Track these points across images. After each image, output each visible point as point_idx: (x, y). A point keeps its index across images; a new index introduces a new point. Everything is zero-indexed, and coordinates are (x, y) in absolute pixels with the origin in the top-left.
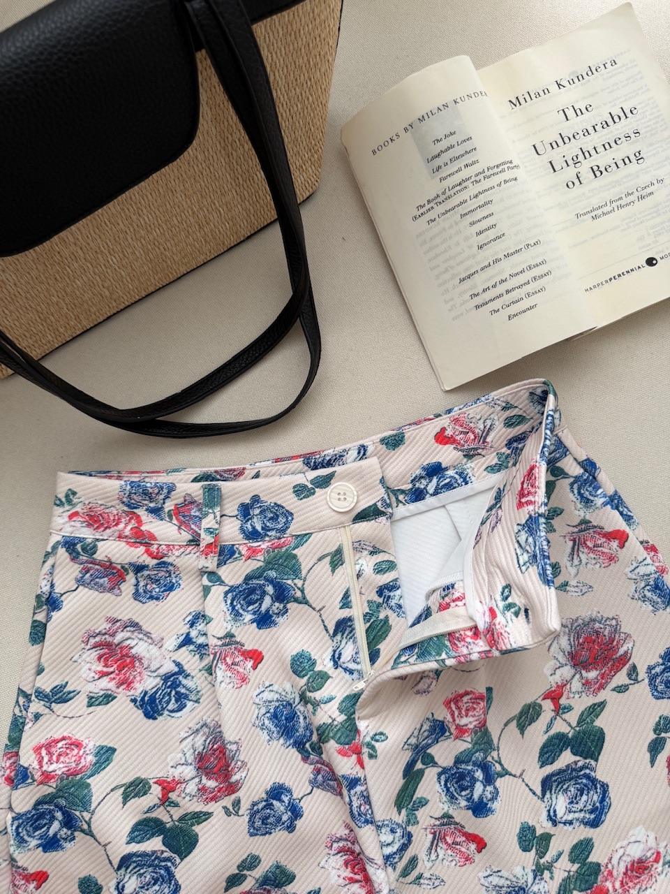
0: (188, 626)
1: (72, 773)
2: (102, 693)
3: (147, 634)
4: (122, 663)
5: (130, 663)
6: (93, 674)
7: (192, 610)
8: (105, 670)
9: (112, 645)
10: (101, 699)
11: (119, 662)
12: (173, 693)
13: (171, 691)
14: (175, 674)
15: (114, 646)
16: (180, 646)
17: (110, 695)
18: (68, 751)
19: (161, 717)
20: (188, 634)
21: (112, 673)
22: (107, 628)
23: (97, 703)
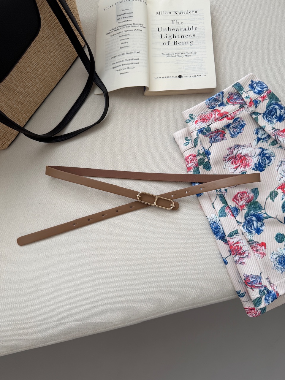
0: (256, 135)
1: (249, 201)
3: (244, 146)
5: (244, 158)
6: (233, 170)
7: (254, 129)
8: (237, 166)
11: (240, 160)
12: (265, 158)
13: (264, 158)
14: (262, 152)
15: (235, 157)
16: (258, 142)
18: (243, 196)
19: (266, 168)
20: (258, 137)
21: (240, 165)
22: (229, 152)
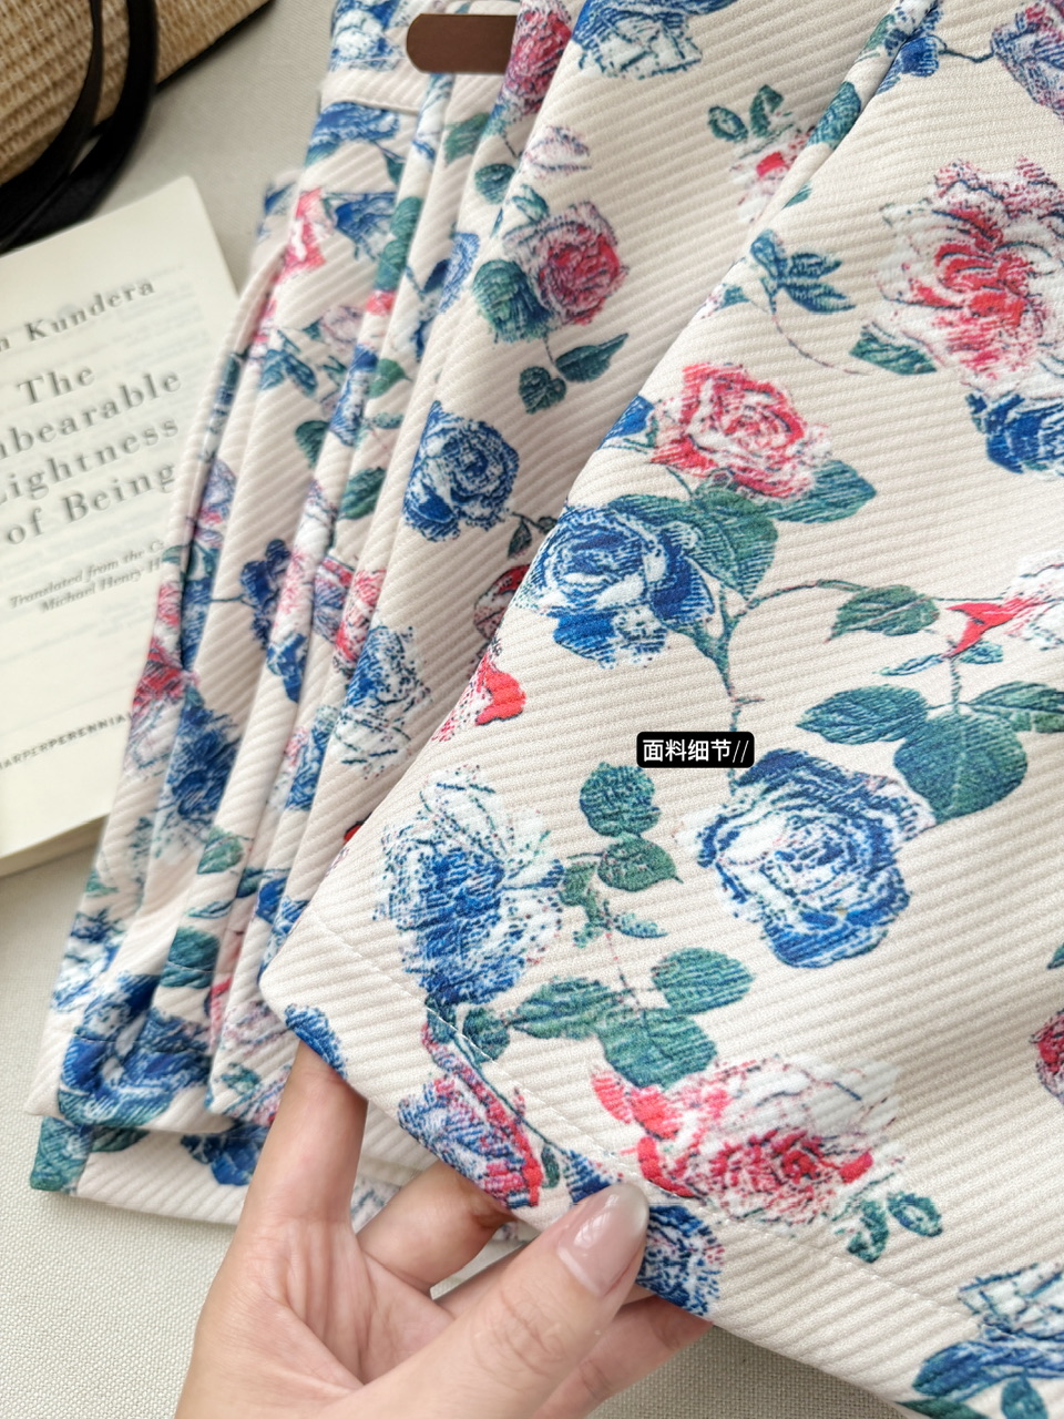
1: (746, 481)
2: (902, 341)
4: (994, 297)
5: (1010, 308)
6: (904, 285)
8: (940, 291)
9: (991, 238)
10: (893, 354)
11: (987, 290)
15: (994, 244)
17: (921, 359)
18: (763, 427)
21: (952, 307)
23: (880, 357)
